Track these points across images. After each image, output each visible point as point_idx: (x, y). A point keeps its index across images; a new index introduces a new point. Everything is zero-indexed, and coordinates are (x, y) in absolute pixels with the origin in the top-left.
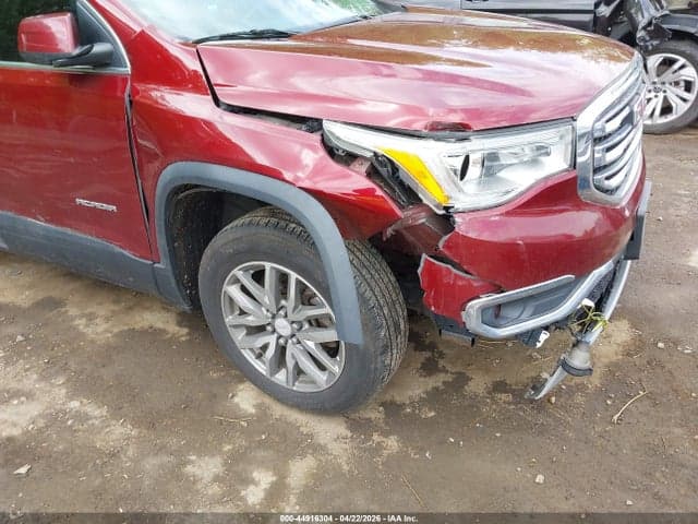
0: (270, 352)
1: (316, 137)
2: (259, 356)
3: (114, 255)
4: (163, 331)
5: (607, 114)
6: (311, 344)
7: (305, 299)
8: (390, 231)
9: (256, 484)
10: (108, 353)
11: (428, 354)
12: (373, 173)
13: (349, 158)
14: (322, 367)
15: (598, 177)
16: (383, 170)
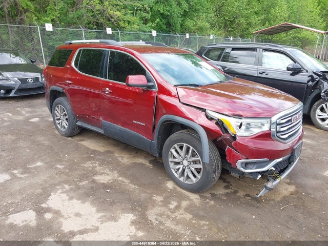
0: (180, 170)
1: (204, 113)
2: (176, 172)
3: (140, 137)
4: (145, 164)
5: (282, 118)
6: (193, 169)
7: (193, 155)
8: (219, 139)
9: (172, 204)
10: (129, 167)
11: (227, 184)
12: (217, 124)
13: (211, 119)
14: (195, 176)
15: (278, 134)
16: (220, 123)
